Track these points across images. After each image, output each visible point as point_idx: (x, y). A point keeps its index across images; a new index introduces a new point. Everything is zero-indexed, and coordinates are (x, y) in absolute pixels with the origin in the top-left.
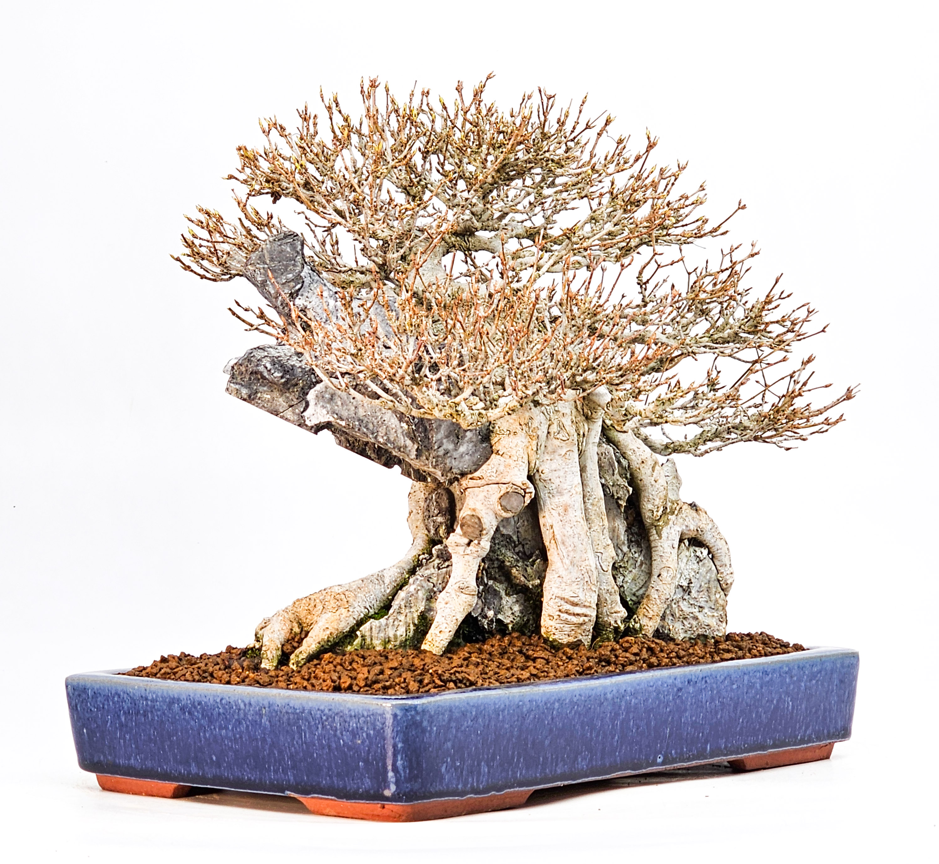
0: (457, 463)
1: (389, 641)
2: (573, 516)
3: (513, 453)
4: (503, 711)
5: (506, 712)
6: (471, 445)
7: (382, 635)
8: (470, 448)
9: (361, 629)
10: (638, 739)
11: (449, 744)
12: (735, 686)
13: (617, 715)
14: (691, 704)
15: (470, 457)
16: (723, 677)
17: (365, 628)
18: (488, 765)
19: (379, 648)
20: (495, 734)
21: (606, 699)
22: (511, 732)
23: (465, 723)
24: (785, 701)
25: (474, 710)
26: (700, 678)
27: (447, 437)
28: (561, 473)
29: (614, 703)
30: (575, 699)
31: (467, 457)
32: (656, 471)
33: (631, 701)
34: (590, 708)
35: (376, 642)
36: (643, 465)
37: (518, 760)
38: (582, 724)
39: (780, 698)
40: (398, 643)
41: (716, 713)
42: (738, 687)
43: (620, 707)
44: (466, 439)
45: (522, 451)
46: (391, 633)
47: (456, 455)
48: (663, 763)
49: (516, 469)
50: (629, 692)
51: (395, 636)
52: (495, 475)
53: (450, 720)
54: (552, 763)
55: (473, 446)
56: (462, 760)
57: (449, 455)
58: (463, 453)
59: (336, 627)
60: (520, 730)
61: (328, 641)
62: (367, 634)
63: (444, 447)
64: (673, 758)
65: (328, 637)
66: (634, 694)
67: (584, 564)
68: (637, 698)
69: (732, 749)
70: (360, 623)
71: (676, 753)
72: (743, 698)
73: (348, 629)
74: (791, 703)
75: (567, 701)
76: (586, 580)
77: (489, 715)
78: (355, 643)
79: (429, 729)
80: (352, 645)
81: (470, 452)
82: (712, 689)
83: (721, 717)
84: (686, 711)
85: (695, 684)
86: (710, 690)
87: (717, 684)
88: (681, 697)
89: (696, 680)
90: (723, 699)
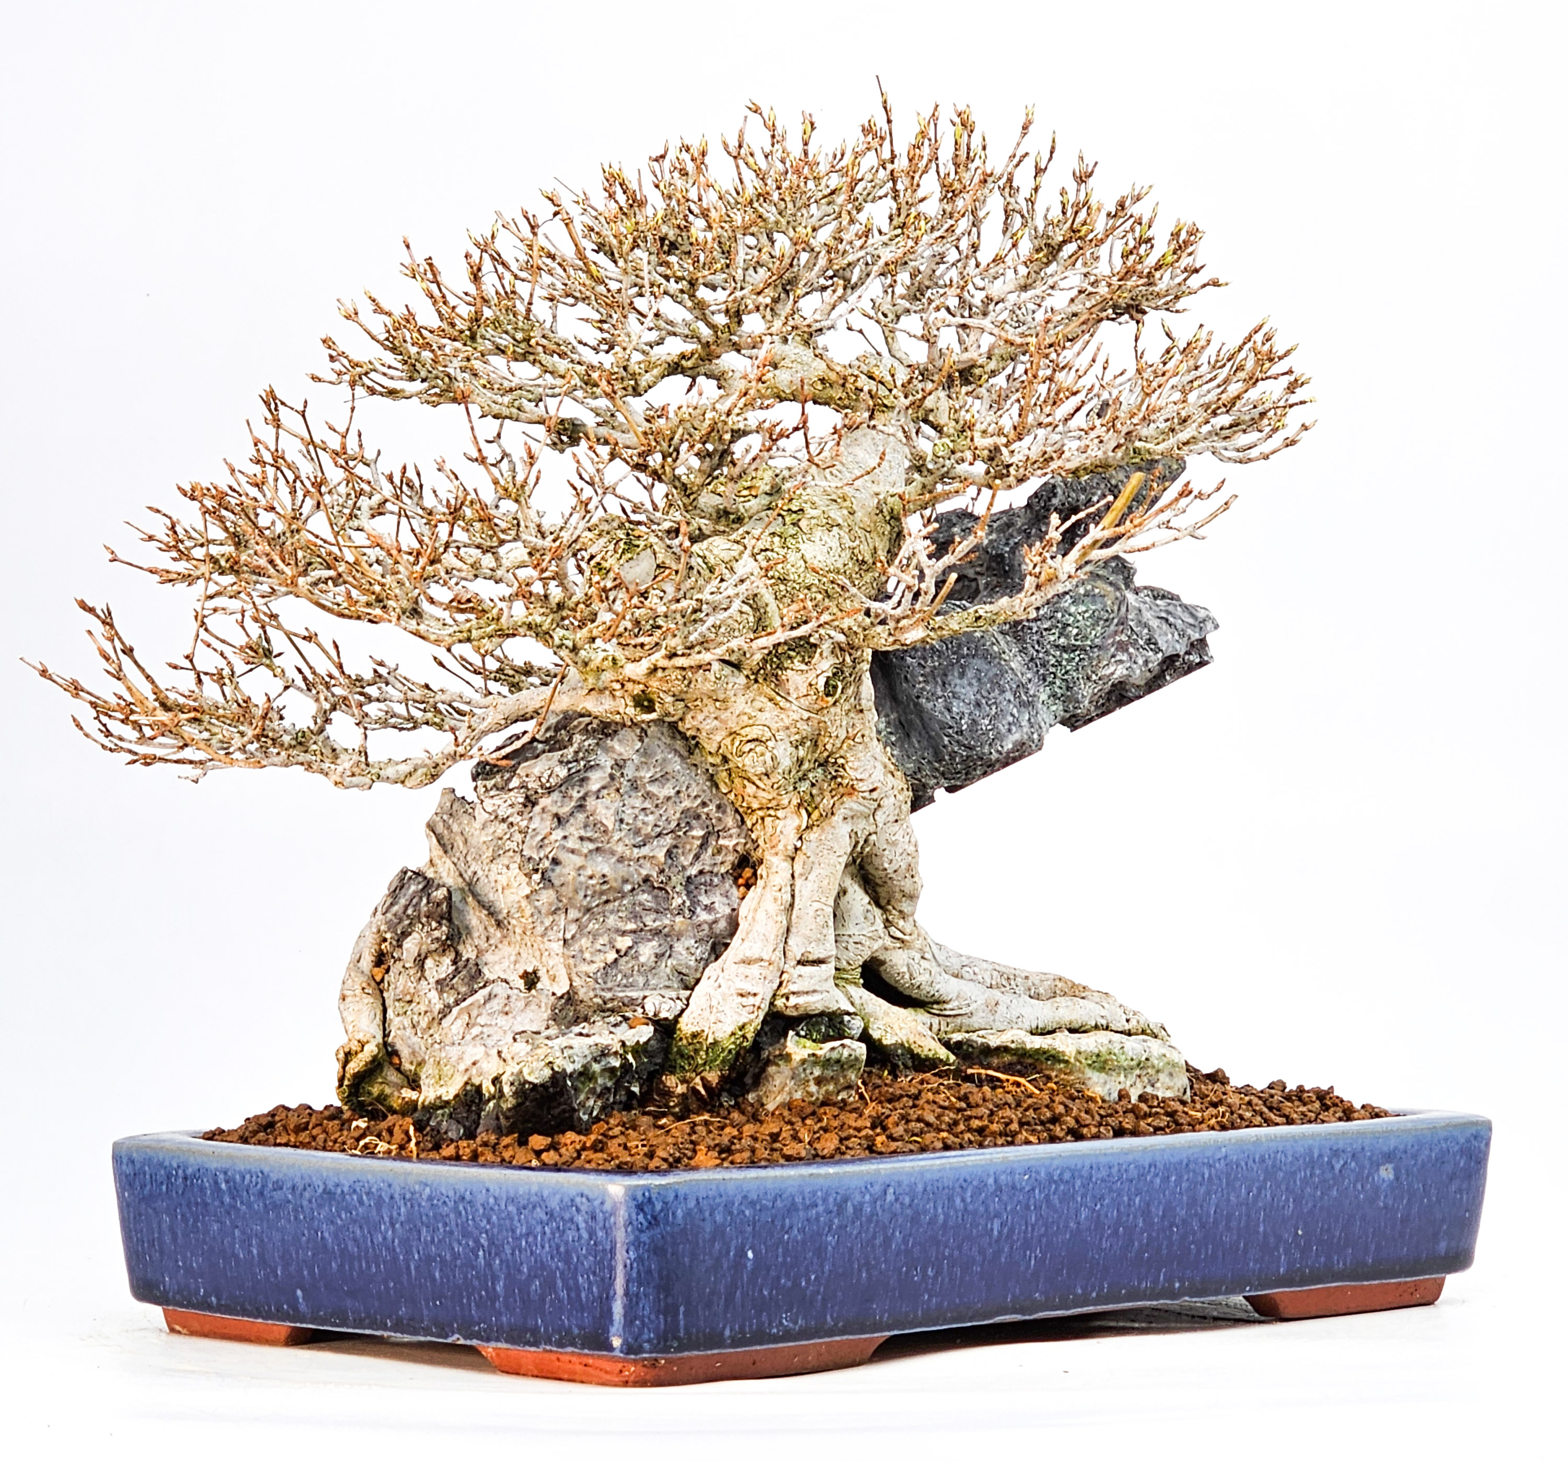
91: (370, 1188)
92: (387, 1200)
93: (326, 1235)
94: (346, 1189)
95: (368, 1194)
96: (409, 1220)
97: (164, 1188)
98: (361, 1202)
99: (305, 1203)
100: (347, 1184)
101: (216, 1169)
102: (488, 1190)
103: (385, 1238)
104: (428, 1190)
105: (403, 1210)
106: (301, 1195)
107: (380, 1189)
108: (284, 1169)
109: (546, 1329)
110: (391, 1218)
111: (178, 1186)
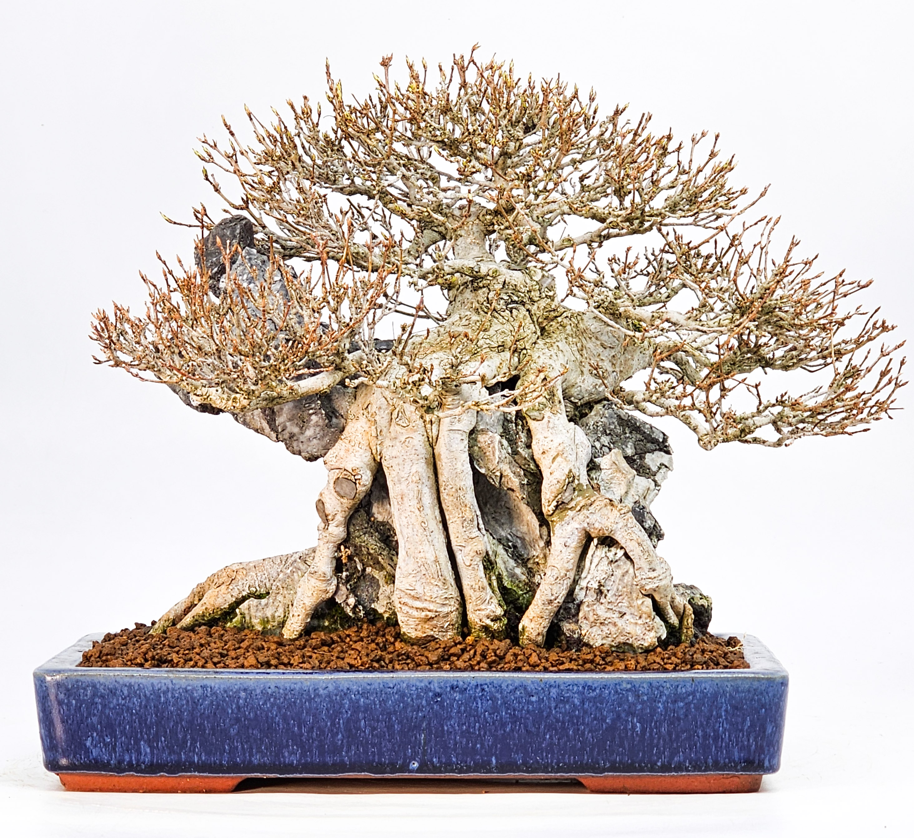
0: (305, 446)
1: (268, 621)
2: (407, 506)
3: (352, 438)
4: (165, 693)
5: (170, 695)
6: (318, 429)
7: (259, 614)
8: (317, 432)
9: (240, 607)
10: (376, 741)
11: (95, 719)
12: (534, 699)
13: (338, 713)
14: (459, 712)
15: (318, 441)
17: (244, 606)
18: (150, 746)
19: (259, 628)
20: (156, 715)
21: (318, 695)
22: (179, 715)
23: (115, 701)
24: (627, 722)
25: (126, 688)
27: (290, 420)
28: (400, 460)
29: (331, 701)
30: (270, 691)
31: (315, 441)
32: (555, 463)
33: (359, 700)
34: (295, 702)
35: (255, 621)
36: (544, 456)
38: (285, 718)
39: (618, 717)
40: (276, 624)
41: (503, 725)
42: (541, 701)
43: (341, 705)
44: (312, 422)
45: (360, 436)
46: (269, 613)
47: (302, 438)
48: (419, 770)
49: (353, 454)
50: (354, 690)
51: (273, 617)
52: (335, 460)
53: (94, 695)
55: (320, 431)
56: (113, 735)
57: (295, 438)
58: (310, 436)
59: (212, 603)
60: (191, 713)
61: (204, 616)
62: (246, 612)
63: (288, 429)
64: (433, 767)
65: (203, 612)
66: (362, 694)
67: (420, 555)
68: (367, 698)
69: (536, 766)
70: (239, 602)
71: (439, 762)
72: (550, 712)
73: (226, 606)
74: (638, 725)
75: (258, 691)
76: (424, 572)
77: (145, 696)
78: (234, 620)
79: (66, 701)
80: (231, 621)
81: (318, 436)
82: (493, 699)
83: (512, 730)
84: (450, 718)
85: (463, 691)
86: (490, 699)
87: (501, 693)
88: (441, 704)
89: (465, 686)
90: (514, 710)
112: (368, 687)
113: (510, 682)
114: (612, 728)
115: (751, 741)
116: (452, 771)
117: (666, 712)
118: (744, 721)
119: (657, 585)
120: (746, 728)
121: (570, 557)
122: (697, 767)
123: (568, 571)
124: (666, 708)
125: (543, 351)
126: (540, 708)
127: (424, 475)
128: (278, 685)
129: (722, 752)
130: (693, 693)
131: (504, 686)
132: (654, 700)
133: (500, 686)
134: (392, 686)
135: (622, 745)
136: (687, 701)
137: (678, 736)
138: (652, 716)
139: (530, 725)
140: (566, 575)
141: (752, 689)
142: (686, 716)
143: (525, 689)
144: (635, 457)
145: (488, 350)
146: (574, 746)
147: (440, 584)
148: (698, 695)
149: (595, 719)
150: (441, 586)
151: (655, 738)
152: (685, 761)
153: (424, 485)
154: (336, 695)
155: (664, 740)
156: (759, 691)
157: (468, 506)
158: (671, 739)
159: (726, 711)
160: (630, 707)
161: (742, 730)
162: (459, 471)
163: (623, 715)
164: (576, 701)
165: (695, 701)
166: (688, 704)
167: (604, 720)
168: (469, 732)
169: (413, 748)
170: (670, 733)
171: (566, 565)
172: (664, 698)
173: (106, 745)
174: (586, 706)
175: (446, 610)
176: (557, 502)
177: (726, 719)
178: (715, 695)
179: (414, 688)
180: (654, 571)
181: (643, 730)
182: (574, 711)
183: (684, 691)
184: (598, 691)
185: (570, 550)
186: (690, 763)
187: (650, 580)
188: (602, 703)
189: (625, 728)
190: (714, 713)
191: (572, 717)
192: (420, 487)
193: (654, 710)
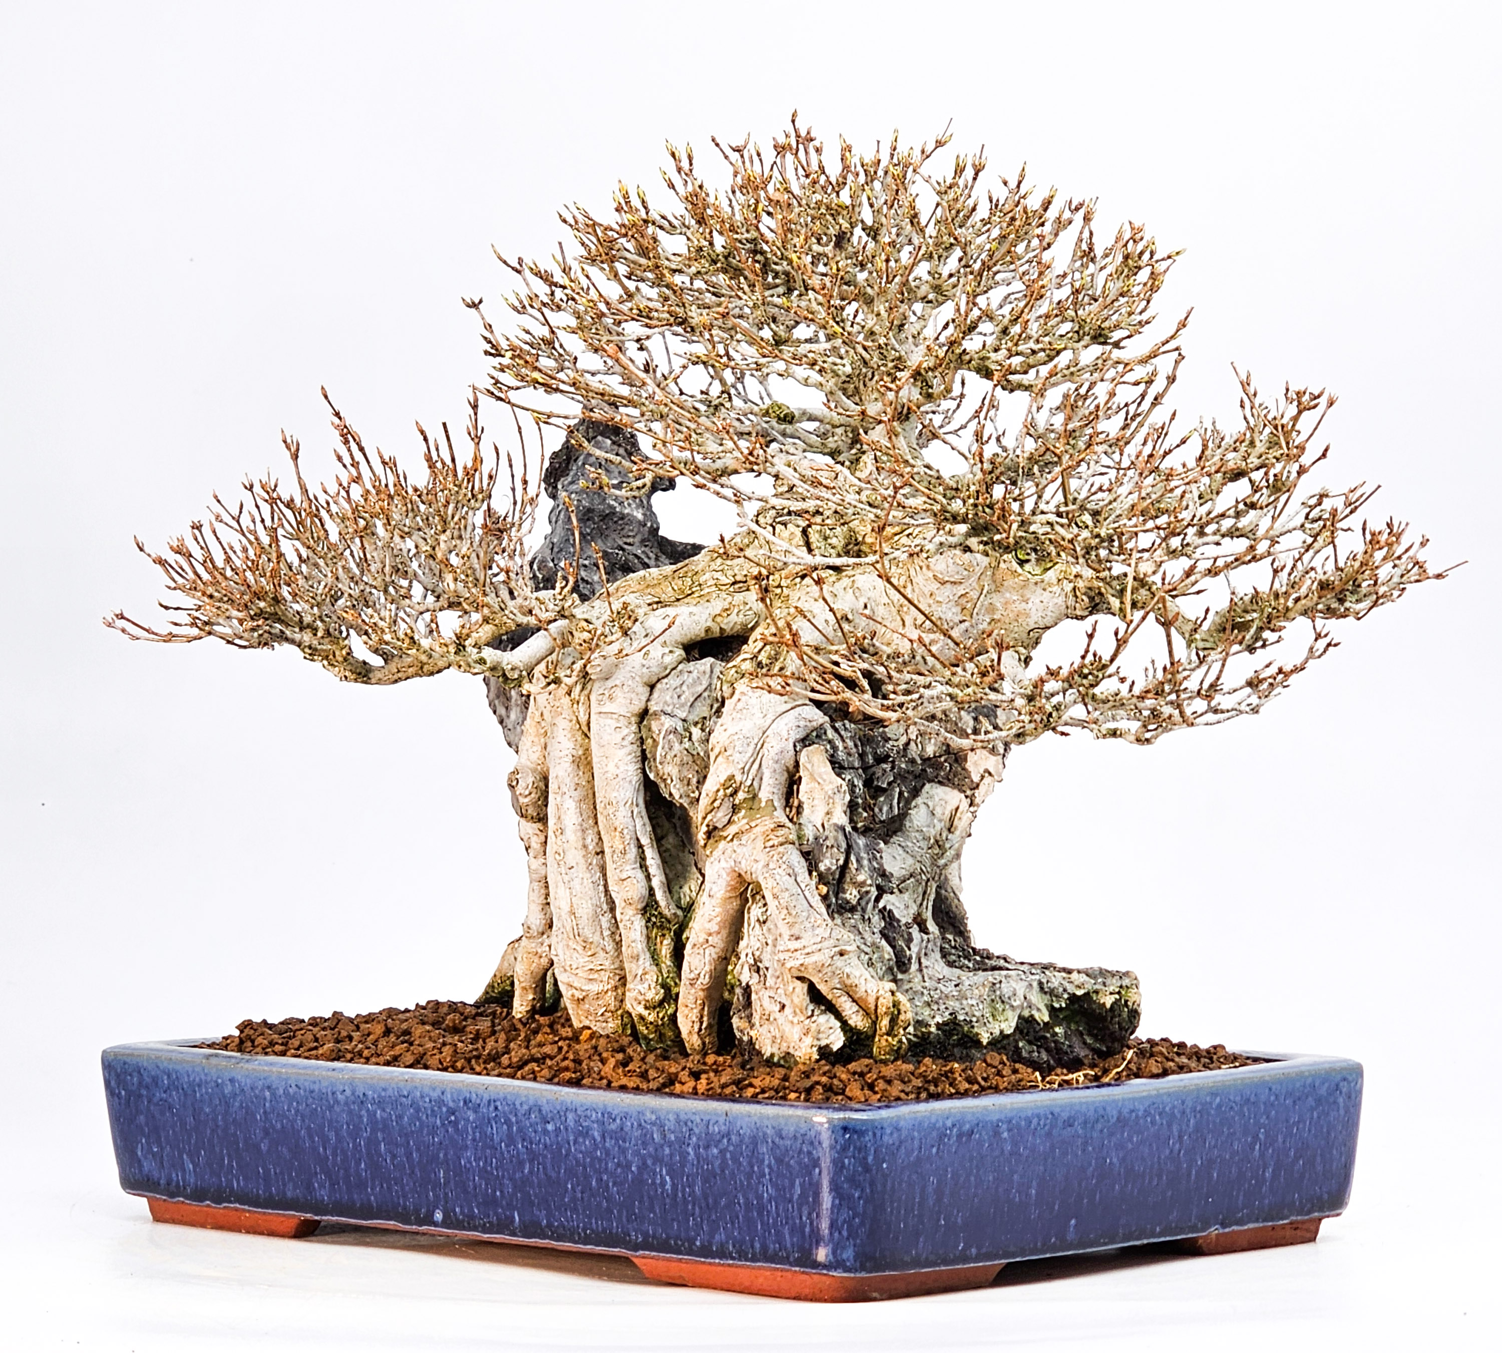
4: (199, 1086)
5: (204, 1090)
10: (398, 1174)
11: (142, 1119)
12: (550, 1127)
13: (358, 1129)
14: (474, 1140)
16: (525, 1107)
18: (192, 1161)
20: (194, 1118)
21: (337, 1102)
22: (215, 1120)
23: (159, 1094)
24: (655, 1173)
26: (485, 1101)
29: (350, 1112)
33: (376, 1112)
34: (316, 1110)
37: (230, 1161)
38: (309, 1132)
39: (644, 1163)
41: (521, 1164)
42: (557, 1130)
43: (361, 1117)
48: (444, 1224)
50: (370, 1097)
54: (278, 1182)
56: (160, 1145)
60: (225, 1118)
64: (457, 1219)
66: (380, 1103)
68: (384, 1110)
69: (561, 1231)
71: (462, 1212)
72: (569, 1150)
74: (668, 1178)
75: (281, 1091)
82: (508, 1122)
83: (531, 1172)
84: (466, 1147)
85: (476, 1108)
86: (505, 1122)
87: (516, 1115)
88: (455, 1123)
89: (478, 1101)
90: (531, 1143)
91: (1164, 1108)
92: (1178, 1116)
93: (1115, 1160)
94: (1140, 1113)
95: (1160, 1114)
96: (1197, 1129)
97: (934, 1150)
98: (1153, 1123)
99: (1095, 1135)
100: (1142, 1108)
101: (999, 1120)
102: (1270, 1089)
103: (1172, 1151)
104: (1218, 1100)
105: (1192, 1121)
106: (1093, 1127)
107: (1174, 1107)
108: (1077, 1108)
109: (1301, 1202)
110: (1180, 1131)
111: (951, 1146)
112: (383, 1094)
113: (524, 1099)
114: (639, 1181)
115: (804, 1218)
116: (475, 1229)
117: (699, 1162)
118: (792, 1185)
119: (801, 962)
120: (796, 1197)
121: (714, 914)
122: (742, 1255)
123: (710, 935)
124: (698, 1155)
125: (809, 589)
126: (558, 1143)
127: (567, 780)
128: (300, 1084)
129: (770, 1232)
130: (728, 1134)
131: (517, 1103)
132: (682, 1142)
133: (514, 1104)
134: (406, 1093)
135: (652, 1210)
136: (721, 1146)
137: (716, 1203)
138: (683, 1166)
139: (549, 1166)
140: (707, 941)
141: (798, 1135)
142: (723, 1171)
143: (540, 1110)
144: (942, 759)
145: (714, 588)
146: (599, 1205)
147: (579, 948)
148: (733, 1138)
149: (619, 1165)
150: (581, 951)
151: (689, 1202)
152: (727, 1242)
153: (567, 797)
154: (354, 1103)
155: (701, 1208)
156: (808, 1137)
157: (619, 830)
158: (708, 1205)
159: (769, 1166)
160: (656, 1150)
161: (790, 1201)
162: (609, 775)
163: (649, 1162)
164: (596, 1134)
165: (731, 1148)
166: (722, 1152)
167: (628, 1166)
168: (486, 1171)
169: (433, 1190)
170: (705, 1197)
171: (708, 926)
172: (694, 1139)
173: (154, 1154)
174: (607, 1145)
175: (595, 988)
176: (708, 826)
177: (771, 1180)
178: (754, 1141)
179: (427, 1100)
180: (797, 938)
181: (674, 1186)
182: (595, 1150)
183: (717, 1129)
184: (618, 1121)
185: (714, 901)
186: (734, 1246)
187: (790, 954)
188: (624, 1141)
189: (654, 1183)
190: (756, 1168)
191: (593, 1159)
192: (559, 799)
193: (684, 1155)
